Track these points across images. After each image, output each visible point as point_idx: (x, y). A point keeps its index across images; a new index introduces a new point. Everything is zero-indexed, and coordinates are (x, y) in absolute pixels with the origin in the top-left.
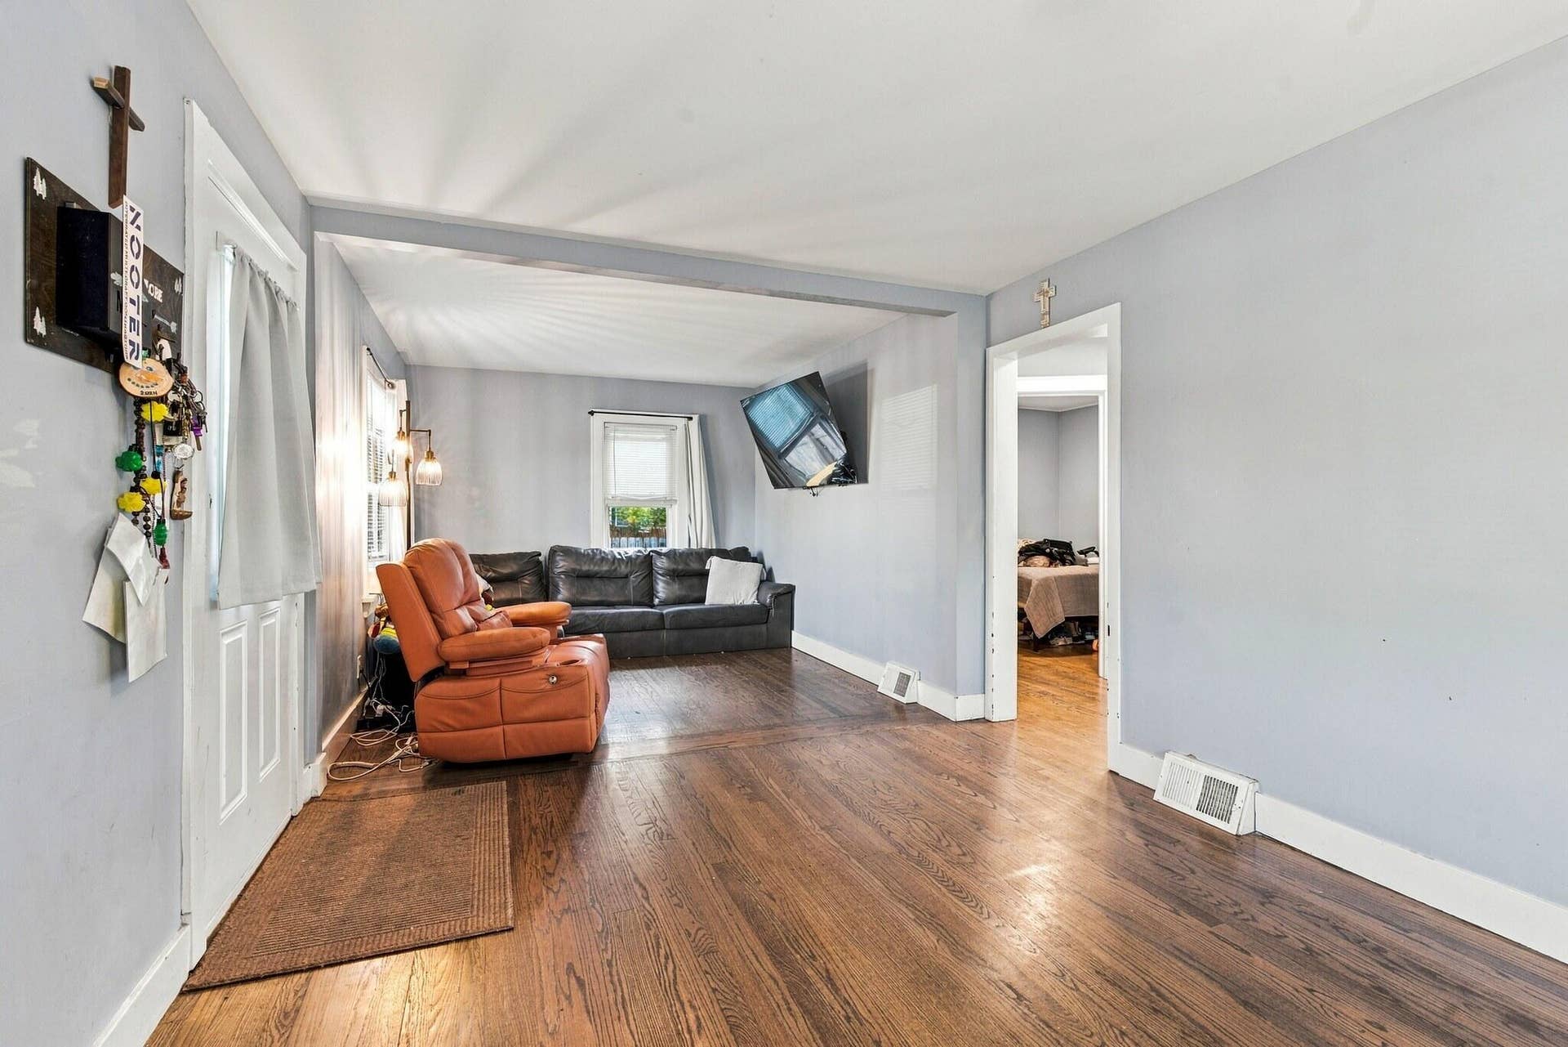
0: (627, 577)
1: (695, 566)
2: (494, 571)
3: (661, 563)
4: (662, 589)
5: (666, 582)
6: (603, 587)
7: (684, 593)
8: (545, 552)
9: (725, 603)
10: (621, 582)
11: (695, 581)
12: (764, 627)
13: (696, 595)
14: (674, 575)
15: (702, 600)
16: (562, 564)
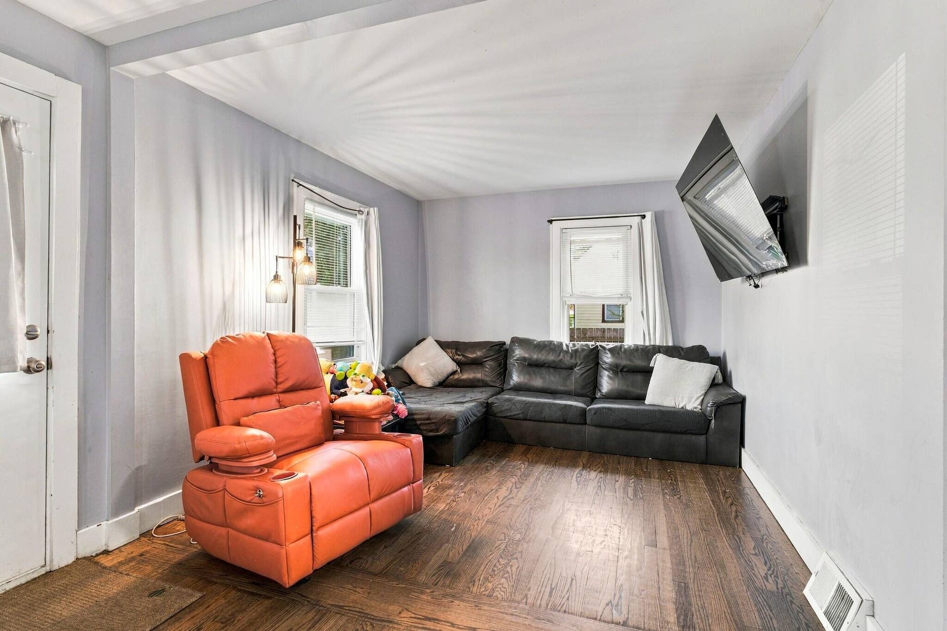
0: (571, 368)
1: (639, 363)
2: (464, 356)
3: (608, 358)
4: (606, 384)
5: (609, 377)
6: (547, 377)
7: (624, 388)
8: (508, 342)
9: (665, 404)
10: (564, 372)
11: (639, 378)
12: (702, 438)
13: (638, 391)
14: (617, 370)
15: (642, 398)
16: (518, 352)
